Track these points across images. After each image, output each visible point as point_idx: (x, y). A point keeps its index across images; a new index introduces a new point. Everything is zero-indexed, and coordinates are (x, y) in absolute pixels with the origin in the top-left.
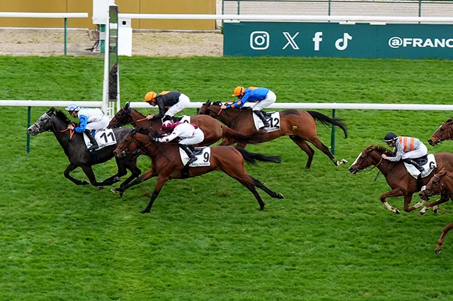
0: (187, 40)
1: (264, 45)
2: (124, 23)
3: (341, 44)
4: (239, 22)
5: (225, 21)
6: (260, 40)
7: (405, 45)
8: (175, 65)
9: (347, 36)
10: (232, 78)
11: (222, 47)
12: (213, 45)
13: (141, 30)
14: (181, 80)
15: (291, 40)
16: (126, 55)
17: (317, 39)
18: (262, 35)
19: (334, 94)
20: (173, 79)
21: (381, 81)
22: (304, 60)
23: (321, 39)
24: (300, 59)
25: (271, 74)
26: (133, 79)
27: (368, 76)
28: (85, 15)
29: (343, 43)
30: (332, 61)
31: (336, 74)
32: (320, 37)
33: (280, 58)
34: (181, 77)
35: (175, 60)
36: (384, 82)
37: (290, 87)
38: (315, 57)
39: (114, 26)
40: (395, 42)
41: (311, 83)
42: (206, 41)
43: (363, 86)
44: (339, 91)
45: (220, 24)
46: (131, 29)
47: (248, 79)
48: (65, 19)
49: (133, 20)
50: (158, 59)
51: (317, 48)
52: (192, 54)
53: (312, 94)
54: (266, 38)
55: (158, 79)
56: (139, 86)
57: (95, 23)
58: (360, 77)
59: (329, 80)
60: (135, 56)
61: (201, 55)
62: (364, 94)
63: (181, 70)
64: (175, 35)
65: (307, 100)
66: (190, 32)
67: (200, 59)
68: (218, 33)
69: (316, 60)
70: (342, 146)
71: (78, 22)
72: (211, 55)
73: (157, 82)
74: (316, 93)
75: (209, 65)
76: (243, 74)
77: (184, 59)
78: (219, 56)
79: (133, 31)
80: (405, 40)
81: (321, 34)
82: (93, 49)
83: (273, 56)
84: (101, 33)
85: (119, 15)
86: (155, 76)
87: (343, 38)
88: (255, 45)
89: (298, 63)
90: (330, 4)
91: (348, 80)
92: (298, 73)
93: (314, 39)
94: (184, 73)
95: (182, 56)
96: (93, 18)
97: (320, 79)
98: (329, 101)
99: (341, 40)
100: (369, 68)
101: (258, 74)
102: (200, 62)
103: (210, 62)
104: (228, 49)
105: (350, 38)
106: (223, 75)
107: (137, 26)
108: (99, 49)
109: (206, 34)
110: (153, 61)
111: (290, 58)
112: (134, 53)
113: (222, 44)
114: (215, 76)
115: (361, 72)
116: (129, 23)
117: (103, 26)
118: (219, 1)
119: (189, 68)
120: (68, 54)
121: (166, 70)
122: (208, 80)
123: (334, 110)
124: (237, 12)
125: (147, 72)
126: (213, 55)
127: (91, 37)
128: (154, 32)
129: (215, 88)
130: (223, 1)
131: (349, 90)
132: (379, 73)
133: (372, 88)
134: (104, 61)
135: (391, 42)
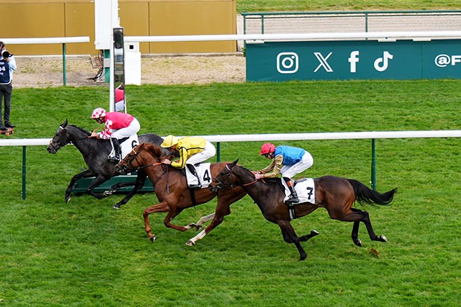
0: (204, 65)
1: (293, 68)
2: (131, 47)
3: (381, 64)
4: (263, 42)
5: (247, 42)
6: (288, 63)
7: (453, 64)
8: (191, 94)
9: (387, 55)
10: (257, 106)
11: (245, 71)
12: (234, 69)
13: (151, 54)
14: (198, 111)
15: (323, 61)
16: (134, 84)
17: (353, 59)
18: (290, 56)
19: (373, 122)
20: (189, 110)
21: (427, 104)
22: (339, 84)
23: (357, 60)
24: (334, 82)
25: (301, 101)
26: (143, 112)
27: (412, 99)
28: (86, 39)
29: (383, 62)
30: (371, 83)
31: (376, 98)
32: (357, 56)
33: (312, 82)
34: (199, 108)
35: (191, 88)
36: (431, 106)
37: (323, 116)
38: (352, 80)
39: (119, 51)
40: (442, 61)
41: (348, 109)
42: (227, 66)
43: (407, 111)
44: (378, 118)
45: (241, 45)
46: (140, 54)
47: (275, 108)
48: (64, 44)
49: (141, 44)
50: (171, 87)
51: (353, 69)
52: (210, 82)
53: (349, 122)
54: (294, 60)
55: (171, 110)
56: (150, 119)
57: (98, 48)
58: (403, 101)
59: (368, 106)
60: (145, 85)
61: (221, 82)
62: (408, 121)
63: (198, 99)
64: (190, 59)
65: (343, 130)
66: (208, 56)
67: (219, 86)
68: (240, 55)
69: (352, 83)
70: (384, 181)
71: (79, 48)
72: (232, 80)
73: (171, 113)
74: (353, 121)
75: (230, 92)
76: (270, 102)
77: (201, 87)
78: (240, 82)
79: (142, 57)
80: (453, 57)
81: (357, 53)
82: (96, 78)
83: (304, 80)
84: (105, 60)
85: (125, 38)
86: (168, 106)
87: (383, 57)
88: (282, 68)
89: (332, 88)
90: (366, 19)
91: (389, 105)
92: (333, 98)
93: (350, 60)
94: (201, 103)
95: (200, 83)
96: (96, 43)
97: (358, 105)
98: (369, 130)
99: (380, 60)
100: (413, 91)
101: (287, 101)
102: (219, 89)
103: (232, 89)
104: (252, 73)
105: (391, 57)
106: (247, 103)
107: (146, 49)
108: (103, 78)
109: (226, 58)
110: (166, 90)
111: (322, 81)
112: (144, 82)
113: (245, 68)
114: (237, 105)
115: (404, 95)
116: (137, 47)
117: (107, 51)
118: (240, 19)
119: (207, 97)
120: (67, 84)
121: (181, 100)
122: (229, 110)
123: (373, 140)
124: (261, 31)
125: (159, 102)
126: (235, 81)
127: (94, 64)
128: (166, 56)
129: (238, 118)
130: (245, 18)
131: (391, 116)
132: (424, 96)
133: (417, 114)
134: (108, 91)
135: (438, 60)
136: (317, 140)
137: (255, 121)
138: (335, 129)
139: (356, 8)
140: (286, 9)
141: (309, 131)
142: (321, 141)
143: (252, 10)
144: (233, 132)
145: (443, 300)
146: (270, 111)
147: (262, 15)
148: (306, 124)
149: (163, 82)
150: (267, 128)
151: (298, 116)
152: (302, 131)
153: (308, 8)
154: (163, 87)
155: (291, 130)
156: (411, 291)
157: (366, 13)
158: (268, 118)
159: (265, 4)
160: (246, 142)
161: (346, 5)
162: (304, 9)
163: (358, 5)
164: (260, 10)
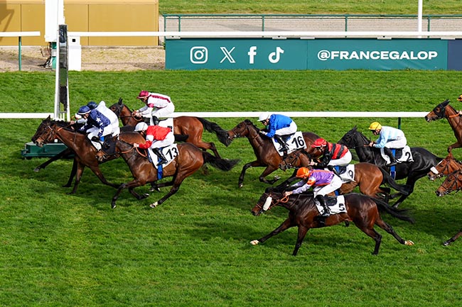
0: (132, 56)
1: (203, 59)
2: (74, 40)
3: (274, 58)
4: (179, 38)
5: (167, 38)
7: (332, 58)
8: (121, 79)
9: (279, 50)
10: (174, 89)
13: (90, 47)
14: (127, 92)
15: (227, 54)
16: (76, 70)
17: (252, 53)
18: (201, 50)
19: (267, 104)
20: (119, 92)
21: (311, 91)
22: (240, 72)
23: (255, 53)
24: (236, 71)
25: (209, 87)
26: (82, 93)
27: (298, 86)
28: (38, 34)
29: (276, 56)
30: (266, 73)
31: (270, 84)
32: (255, 51)
33: (218, 71)
34: (127, 90)
35: (121, 74)
36: (314, 92)
37: (227, 98)
38: (251, 70)
40: (324, 55)
41: (247, 93)
42: (150, 57)
43: (294, 96)
44: (272, 100)
45: (162, 41)
46: (80, 46)
47: (188, 91)
48: (20, 37)
49: (82, 38)
50: (105, 73)
51: (252, 61)
53: (248, 103)
54: (204, 53)
55: (105, 92)
57: (47, 40)
58: (292, 87)
59: (263, 90)
60: (84, 71)
61: (145, 69)
62: (295, 103)
63: (127, 83)
64: (121, 51)
65: (243, 110)
66: (135, 48)
67: (144, 73)
68: (161, 48)
69: (251, 72)
71: (32, 40)
72: (154, 69)
74: (251, 102)
75: (152, 78)
76: (184, 86)
77: (129, 73)
78: (161, 70)
79: (82, 48)
80: (333, 53)
81: (255, 48)
82: (45, 64)
83: (212, 69)
84: (52, 50)
85: (69, 33)
86: (102, 89)
87: (275, 51)
88: (195, 59)
89: (234, 75)
90: (263, 21)
91: (280, 91)
92: (235, 84)
93: (249, 53)
94: (129, 86)
95: (128, 70)
96: (45, 36)
97: (254, 90)
99: (273, 54)
100: (300, 79)
101: (198, 86)
102: (144, 75)
103: (154, 75)
105: (282, 52)
107: (86, 43)
108: (51, 65)
109: (150, 50)
110: (101, 75)
111: (226, 70)
112: (83, 68)
113: (165, 59)
115: (292, 82)
116: (78, 40)
117: (54, 44)
118: (161, 19)
119: (134, 81)
120: (22, 70)
121: (113, 84)
124: (178, 29)
125: (95, 85)
126: (156, 69)
127: (44, 54)
128: (101, 48)
130: (165, 19)
131: (281, 99)
132: (309, 84)
133: (302, 98)
134: (55, 76)
135: (320, 55)
136: (221, 118)
139: (255, 12)
140: (199, 12)
141: (215, 111)
142: (225, 118)
143: (171, 12)
146: (183, 94)
147: (179, 16)
148: (213, 105)
149: (99, 69)
151: (207, 98)
152: (209, 110)
153: (216, 11)
154: (99, 73)
157: (263, 16)
158: (182, 100)
159: (182, 7)
161: (247, 9)
163: (256, 10)
164: (178, 12)
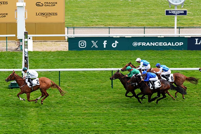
0: (54, 45)
1: (84, 46)
2: (29, 38)
3: (114, 45)
4: (74, 37)
5: (69, 37)
6: (82, 44)
7: (139, 45)
8: (49, 54)
9: (116, 42)
10: (72, 59)
11: (68, 47)
12: (64, 46)
13: (36, 41)
14: (52, 60)
15: (95, 44)
16: (31, 51)
17: (105, 43)
18: (83, 42)
19: (112, 65)
20: (49, 60)
21: (130, 59)
22: (100, 52)
23: (106, 43)
24: (98, 51)
25: (87, 57)
26: (33, 60)
27: (125, 57)
28: (14, 35)
29: (115, 45)
30: (111, 52)
31: (113, 57)
32: (106, 42)
33: (90, 51)
34: (52, 59)
35: (50, 52)
36: (131, 60)
37: (95, 62)
38: (104, 50)
39: (26, 40)
40: (135, 44)
41: (103, 60)
42: (62, 45)
43: (123, 61)
44: (114, 64)
45: (66, 38)
46: (32, 41)
47: (78, 59)
48: (7, 37)
49: (33, 37)
50: (43, 52)
51: (105, 47)
52: (56, 50)
53: (104, 65)
54: (85, 43)
55: (43, 60)
56: (36, 63)
57: (18, 38)
58: (122, 58)
59: (110, 59)
60: (34, 51)
61: (60, 50)
62: (123, 65)
63: (52, 56)
64: (49, 43)
65: (101, 67)
66: (55, 42)
67: (59, 52)
68: (66, 41)
69: (104, 52)
70: (116, 85)
71: (11, 38)
72: (63, 50)
73: (43, 61)
74: (105, 64)
75: (63, 54)
76: (76, 57)
77: (53, 52)
78: (67, 51)
79: (33, 42)
80: (139, 43)
81: (106, 41)
82: (17, 49)
83: (88, 50)
84: (20, 42)
85: (28, 35)
86: (42, 59)
87: (115, 43)
88: (81, 46)
89: (97, 53)
90: (109, 30)
91: (117, 59)
92: (98, 57)
93: (104, 43)
94: (53, 57)
95: (52, 51)
96: (17, 37)
97: (106, 59)
98: (110, 68)
99: (114, 44)
100: (125, 54)
101: (82, 57)
102: (59, 53)
103: (63, 53)
104: (70, 48)
105: (118, 43)
106: (69, 58)
107: (34, 39)
108: (20, 49)
109: (61, 42)
110: (41, 53)
111: (94, 51)
112: (34, 50)
113: (68, 46)
114: (65, 58)
115: (122, 56)
116: (31, 38)
117: (21, 40)
118: (66, 29)
119: (55, 56)
120: (8, 51)
121: (46, 57)
122: (63, 60)
123: (112, 71)
124: (73, 33)
125: (39, 57)
126: (65, 50)
127: (17, 44)
128: (41, 42)
129: (66, 63)
130: (68, 29)
131: (118, 63)
132: (129, 56)
133: (127, 62)
134: (22, 53)
135: (134, 44)
136: (93, 71)
137: (72, 64)
138: (98, 67)
139: (105, 26)
140: (82, 26)
141: (90, 68)
142: (94, 71)
143: (70, 26)
144: (65, 68)
145: (136, 126)
146: (77, 61)
147: (74, 28)
148: (89, 65)
149: (40, 50)
150: (76, 67)
151: (86, 63)
152: (87, 68)
153: (89, 26)
154: (40, 52)
155: (83, 67)
156: (125, 123)
157: (109, 28)
158: (76, 63)
159: (74, 24)
160: (68, 71)
161: (102, 25)
162: (87, 26)
163: (106, 25)
164: (73, 26)
